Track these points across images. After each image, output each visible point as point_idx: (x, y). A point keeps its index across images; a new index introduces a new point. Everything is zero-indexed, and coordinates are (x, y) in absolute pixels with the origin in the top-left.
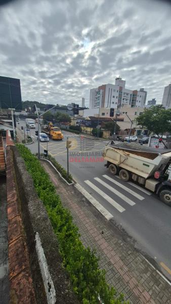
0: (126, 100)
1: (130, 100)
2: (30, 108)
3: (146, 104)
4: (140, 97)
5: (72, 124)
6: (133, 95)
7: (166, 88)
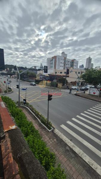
0: (68, 65)
1: (70, 65)
2: (8, 69)
3: (79, 67)
4: (76, 63)
5: (37, 79)
6: (72, 62)
7: (87, 59)
